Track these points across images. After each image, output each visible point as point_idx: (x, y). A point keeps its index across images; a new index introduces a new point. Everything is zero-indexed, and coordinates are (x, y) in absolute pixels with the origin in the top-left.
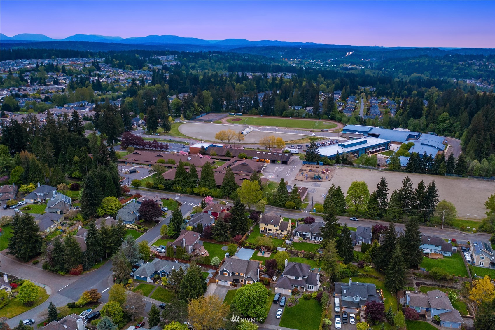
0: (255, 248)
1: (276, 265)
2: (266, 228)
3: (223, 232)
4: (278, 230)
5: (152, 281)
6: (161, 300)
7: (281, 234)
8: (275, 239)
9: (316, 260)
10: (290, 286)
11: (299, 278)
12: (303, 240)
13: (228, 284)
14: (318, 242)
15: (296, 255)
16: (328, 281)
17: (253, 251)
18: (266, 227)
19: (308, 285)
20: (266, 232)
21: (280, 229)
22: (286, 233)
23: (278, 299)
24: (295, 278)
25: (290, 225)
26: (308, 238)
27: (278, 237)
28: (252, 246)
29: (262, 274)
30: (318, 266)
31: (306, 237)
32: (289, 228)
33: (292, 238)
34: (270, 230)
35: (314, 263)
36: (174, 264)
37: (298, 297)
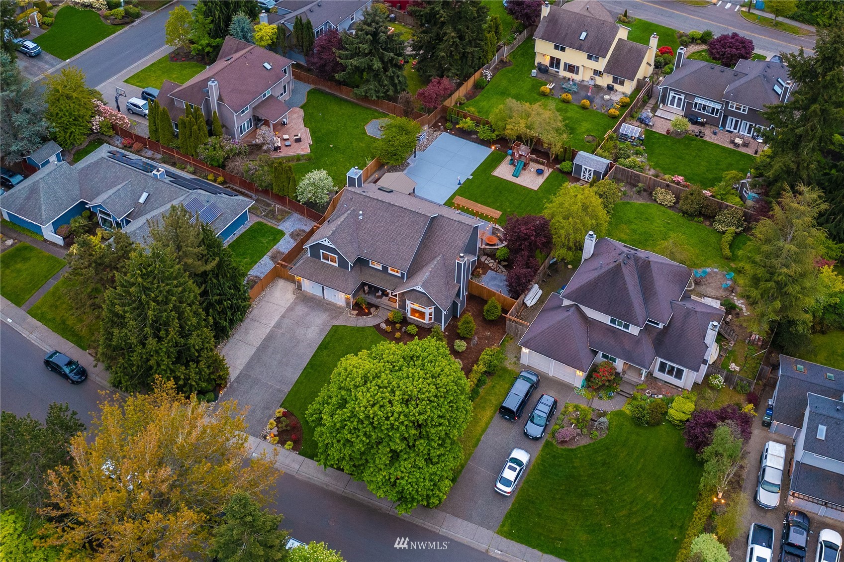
0: (495, 142)
1: (548, 245)
2: (558, 61)
3: (377, 65)
4: (600, 74)
5: (59, 240)
6: (64, 330)
7: (610, 88)
8: (584, 108)
9: (720, 227)
10: (585, 353)
11: (627, 327)
12: (690, 127)
13: (340, 298)
14: (745, 145)
15: (648, 191)
16: (752, 343)
17: (482, 153)
18: (558, 54)
19: (660, 360)
20: (555, 76)
21: (609, 69)
22: (628, 87)
23: (523, 404)
24: (613, 321)
25: (650, 55)
26: (711, 122)
27: (597, 101)
28: (483, 132)
29: (486, 268)
30: (728, 258)
31: (703, 116)
32: (645, 70)
33: (647, 112)
34: (571, 68)
35: (713, 239)
36: (150, 182)
37: (610, 405)
